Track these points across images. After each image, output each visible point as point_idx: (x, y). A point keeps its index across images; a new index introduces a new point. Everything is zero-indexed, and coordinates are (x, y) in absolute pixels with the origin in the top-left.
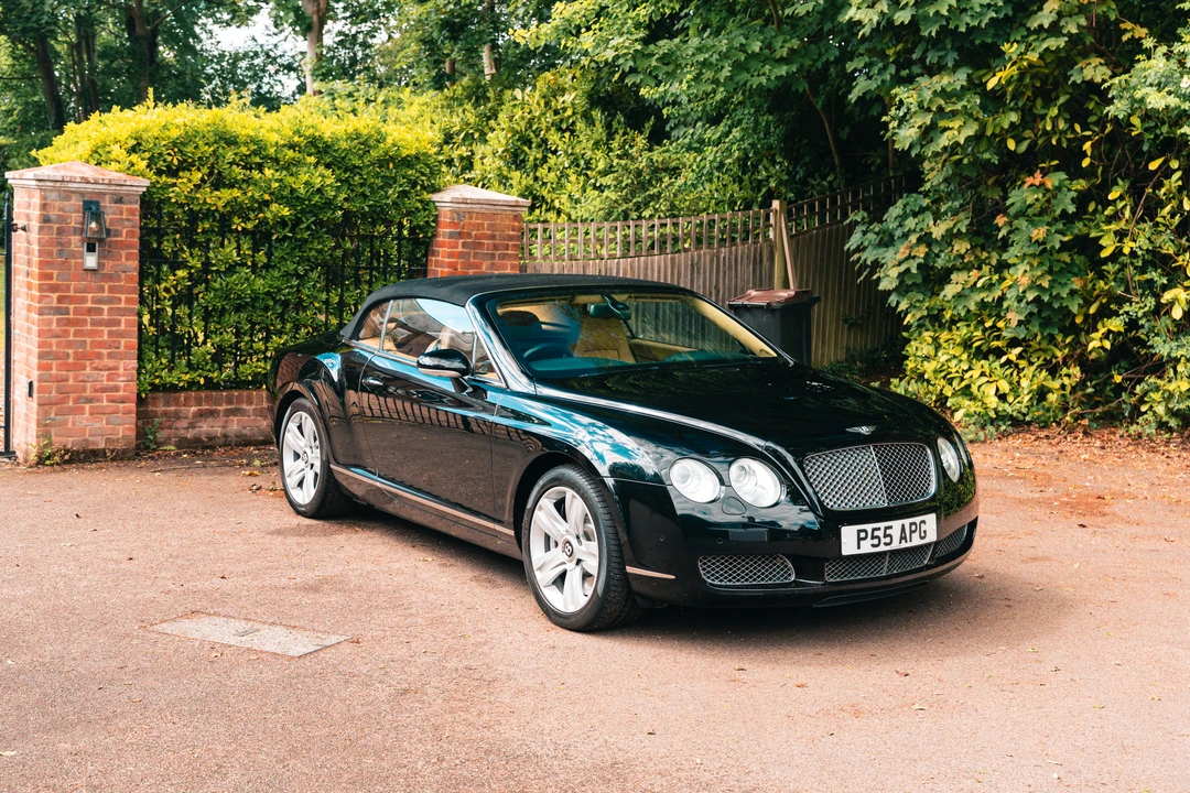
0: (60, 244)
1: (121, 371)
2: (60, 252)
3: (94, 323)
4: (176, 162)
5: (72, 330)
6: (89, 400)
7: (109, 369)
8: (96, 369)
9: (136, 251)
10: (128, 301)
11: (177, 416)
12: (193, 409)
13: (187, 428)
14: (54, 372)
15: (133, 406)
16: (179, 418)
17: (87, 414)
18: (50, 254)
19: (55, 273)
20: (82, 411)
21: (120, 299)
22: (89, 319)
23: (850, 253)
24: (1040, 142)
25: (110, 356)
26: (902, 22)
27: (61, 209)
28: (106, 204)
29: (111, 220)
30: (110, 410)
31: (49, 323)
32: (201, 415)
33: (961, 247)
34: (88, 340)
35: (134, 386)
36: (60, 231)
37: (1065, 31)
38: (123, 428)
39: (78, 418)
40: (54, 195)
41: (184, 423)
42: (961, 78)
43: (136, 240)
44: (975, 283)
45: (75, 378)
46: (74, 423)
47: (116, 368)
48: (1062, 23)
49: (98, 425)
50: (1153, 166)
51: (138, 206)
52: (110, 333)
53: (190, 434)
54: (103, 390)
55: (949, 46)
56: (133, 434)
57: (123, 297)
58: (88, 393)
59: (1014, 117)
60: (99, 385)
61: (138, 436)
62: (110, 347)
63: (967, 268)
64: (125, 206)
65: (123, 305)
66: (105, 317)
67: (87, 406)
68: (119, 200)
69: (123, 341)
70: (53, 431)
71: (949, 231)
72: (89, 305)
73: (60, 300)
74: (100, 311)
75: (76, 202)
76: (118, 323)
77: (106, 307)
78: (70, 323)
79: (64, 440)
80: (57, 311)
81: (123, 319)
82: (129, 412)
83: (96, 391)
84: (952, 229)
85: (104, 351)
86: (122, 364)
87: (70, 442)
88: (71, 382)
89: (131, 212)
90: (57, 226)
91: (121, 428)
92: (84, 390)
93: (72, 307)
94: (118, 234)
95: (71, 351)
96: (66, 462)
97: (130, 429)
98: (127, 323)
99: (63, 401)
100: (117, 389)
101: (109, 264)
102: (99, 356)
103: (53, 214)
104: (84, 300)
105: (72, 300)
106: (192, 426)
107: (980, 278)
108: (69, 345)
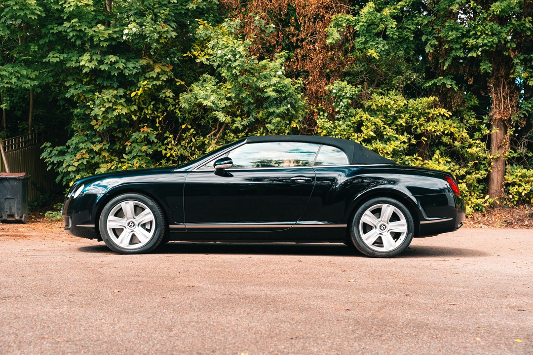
23: (44, 159)
24: (142, 117)
26: (105, 69)
33: (106, 154)
37: (161, 79)
42: (121, 92)
44: (111, 167)
48: (160, 76)
50: (183, 126)
55: (115, 80)
59: (135, 107)
63: (107, 162)
71: (101, 148)
84: (102, 148)
107: (112, 166)
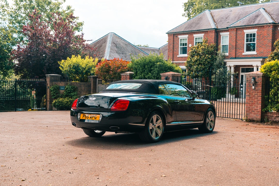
0: (249, 85)
1: (258, 107)
2: (249, 86)
3: (254, 98)
4: (272, 70)
5: (251, 99)
6: (253, 111)
7: (257, 106)
8: (254, 106)
9: (261, 86)
10: (260, 94)
11: (272, 116)
12: (275, 115)
13: (274, 119)
14: (248, 106)
15: (260, 113)
16: (273, 117)
17: (253, 114)
18: (248, 86)
19: (249, 89)
20: (252, 113)
21: (258, 94)
22: (253, 97)
25: (257, 104)
27: (250, 79)
28: (256, 78)
29: (257, 80)
30: (256, 113)
31: (248, 97)
32: (277, 117)
34: (253, 101)
35: (260, 109)
36: (249, 83)
38: (259, 117)
39: (252, 114)
40: (249, 77)
41: (273, 118)
43: (261, 84)
45: (251, 107)
46: (251, 115)
47: (258, 106)
49: (255, 116)
51: (261, 78)
52: (257, 100)
53: (275, 120)
54: (256, 110)
56: (260, 118)
57: (259, 94)
58: (253, 110)
60: (255, 109)
61: (261, 119)
62: (257, 102)
64: (259, 78)
65: (259, 95)
66: (256, 97)
67: (253, 112)
68: (258, 77)
69: (259, 101)
70: (248, 116)
72: (254, 95)
73: (249, 94)
74: (255, 96)
75: (252, 78)
76: (258, 98)
77: (256, 95)
78: (250, 98)
79: (249, 118)
80: (249, 96)
81: (259, 98)
82: (259, 114)
83: (254, 110)
85: (256, 103)
86: (259, 105)
87: (250, 118)
88: (251, 108)
89: (260, 79)
90: (249, 82)
91: (258, 117)
92: (253, 109)
93: (251, 95)
94: (258, 83)
95: (251, 103)
96: (249, 121)
97: (260, 117)
98: (260, 98)
99: (249, 111)
100: (258, 110)
101: (257, 88)
102: (255, 104)
103: (248, 80)
104: (253, 94)
105: (251, 94)
106: (275, 119)
108: (250, 101)
